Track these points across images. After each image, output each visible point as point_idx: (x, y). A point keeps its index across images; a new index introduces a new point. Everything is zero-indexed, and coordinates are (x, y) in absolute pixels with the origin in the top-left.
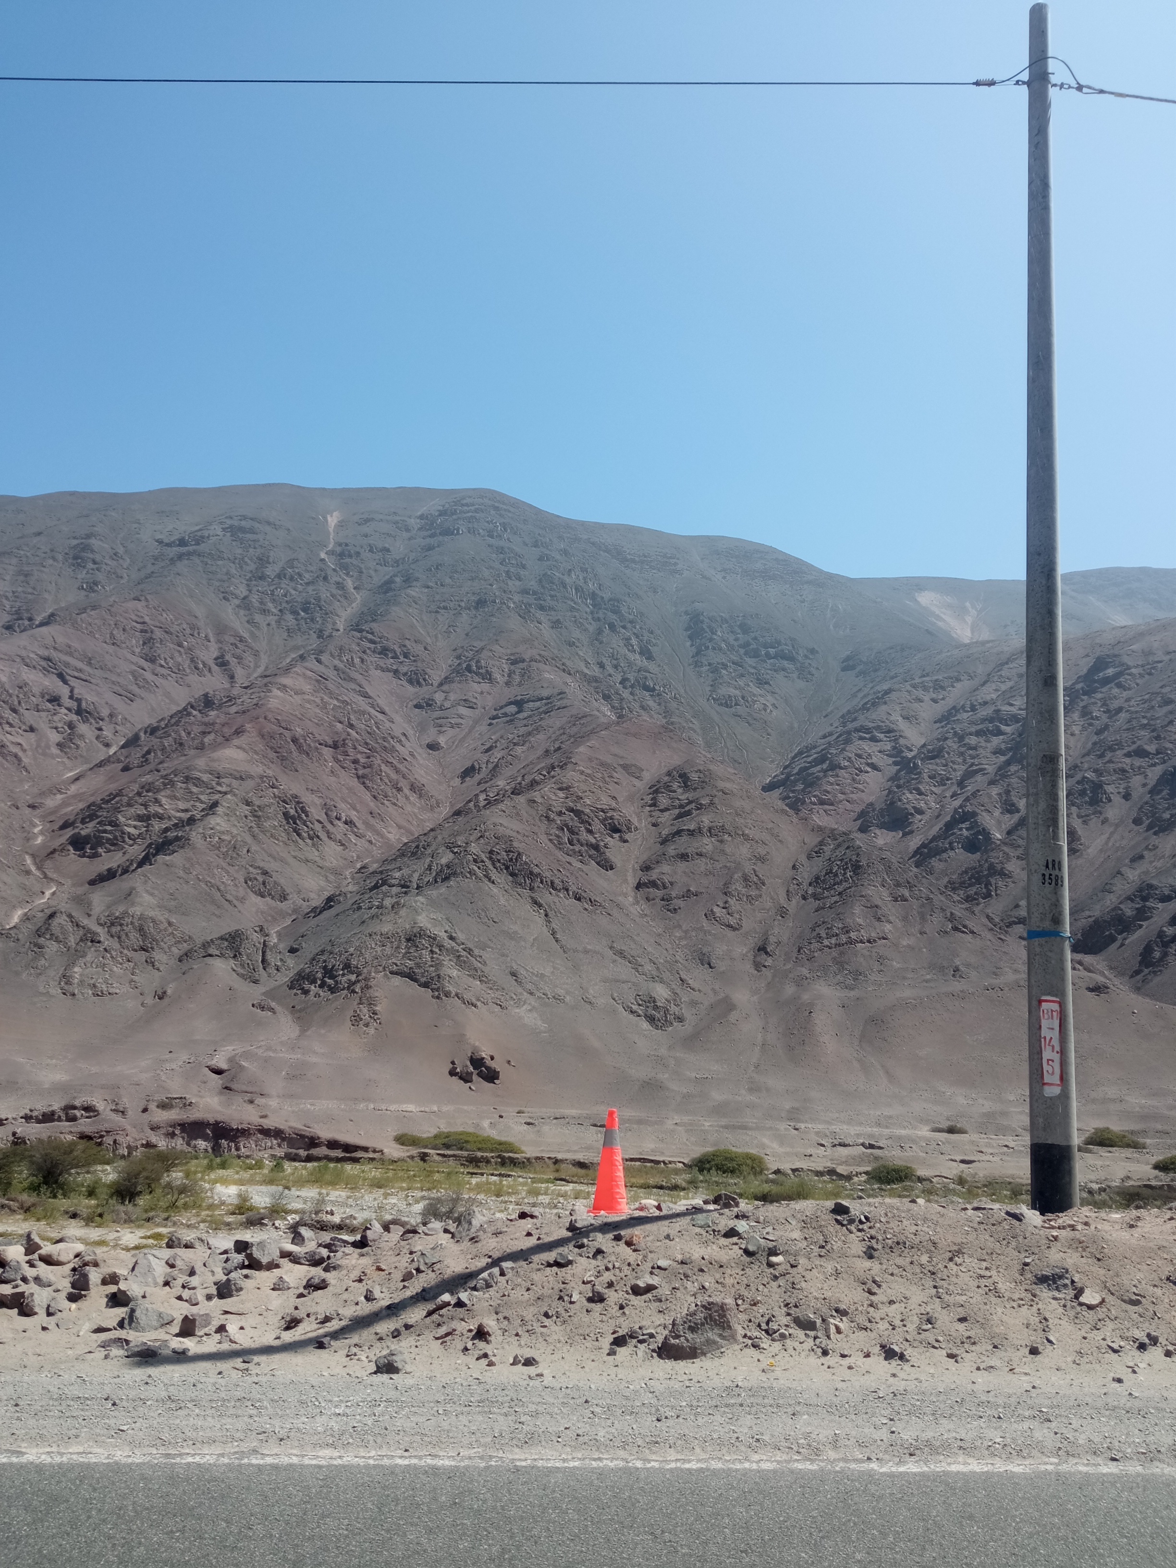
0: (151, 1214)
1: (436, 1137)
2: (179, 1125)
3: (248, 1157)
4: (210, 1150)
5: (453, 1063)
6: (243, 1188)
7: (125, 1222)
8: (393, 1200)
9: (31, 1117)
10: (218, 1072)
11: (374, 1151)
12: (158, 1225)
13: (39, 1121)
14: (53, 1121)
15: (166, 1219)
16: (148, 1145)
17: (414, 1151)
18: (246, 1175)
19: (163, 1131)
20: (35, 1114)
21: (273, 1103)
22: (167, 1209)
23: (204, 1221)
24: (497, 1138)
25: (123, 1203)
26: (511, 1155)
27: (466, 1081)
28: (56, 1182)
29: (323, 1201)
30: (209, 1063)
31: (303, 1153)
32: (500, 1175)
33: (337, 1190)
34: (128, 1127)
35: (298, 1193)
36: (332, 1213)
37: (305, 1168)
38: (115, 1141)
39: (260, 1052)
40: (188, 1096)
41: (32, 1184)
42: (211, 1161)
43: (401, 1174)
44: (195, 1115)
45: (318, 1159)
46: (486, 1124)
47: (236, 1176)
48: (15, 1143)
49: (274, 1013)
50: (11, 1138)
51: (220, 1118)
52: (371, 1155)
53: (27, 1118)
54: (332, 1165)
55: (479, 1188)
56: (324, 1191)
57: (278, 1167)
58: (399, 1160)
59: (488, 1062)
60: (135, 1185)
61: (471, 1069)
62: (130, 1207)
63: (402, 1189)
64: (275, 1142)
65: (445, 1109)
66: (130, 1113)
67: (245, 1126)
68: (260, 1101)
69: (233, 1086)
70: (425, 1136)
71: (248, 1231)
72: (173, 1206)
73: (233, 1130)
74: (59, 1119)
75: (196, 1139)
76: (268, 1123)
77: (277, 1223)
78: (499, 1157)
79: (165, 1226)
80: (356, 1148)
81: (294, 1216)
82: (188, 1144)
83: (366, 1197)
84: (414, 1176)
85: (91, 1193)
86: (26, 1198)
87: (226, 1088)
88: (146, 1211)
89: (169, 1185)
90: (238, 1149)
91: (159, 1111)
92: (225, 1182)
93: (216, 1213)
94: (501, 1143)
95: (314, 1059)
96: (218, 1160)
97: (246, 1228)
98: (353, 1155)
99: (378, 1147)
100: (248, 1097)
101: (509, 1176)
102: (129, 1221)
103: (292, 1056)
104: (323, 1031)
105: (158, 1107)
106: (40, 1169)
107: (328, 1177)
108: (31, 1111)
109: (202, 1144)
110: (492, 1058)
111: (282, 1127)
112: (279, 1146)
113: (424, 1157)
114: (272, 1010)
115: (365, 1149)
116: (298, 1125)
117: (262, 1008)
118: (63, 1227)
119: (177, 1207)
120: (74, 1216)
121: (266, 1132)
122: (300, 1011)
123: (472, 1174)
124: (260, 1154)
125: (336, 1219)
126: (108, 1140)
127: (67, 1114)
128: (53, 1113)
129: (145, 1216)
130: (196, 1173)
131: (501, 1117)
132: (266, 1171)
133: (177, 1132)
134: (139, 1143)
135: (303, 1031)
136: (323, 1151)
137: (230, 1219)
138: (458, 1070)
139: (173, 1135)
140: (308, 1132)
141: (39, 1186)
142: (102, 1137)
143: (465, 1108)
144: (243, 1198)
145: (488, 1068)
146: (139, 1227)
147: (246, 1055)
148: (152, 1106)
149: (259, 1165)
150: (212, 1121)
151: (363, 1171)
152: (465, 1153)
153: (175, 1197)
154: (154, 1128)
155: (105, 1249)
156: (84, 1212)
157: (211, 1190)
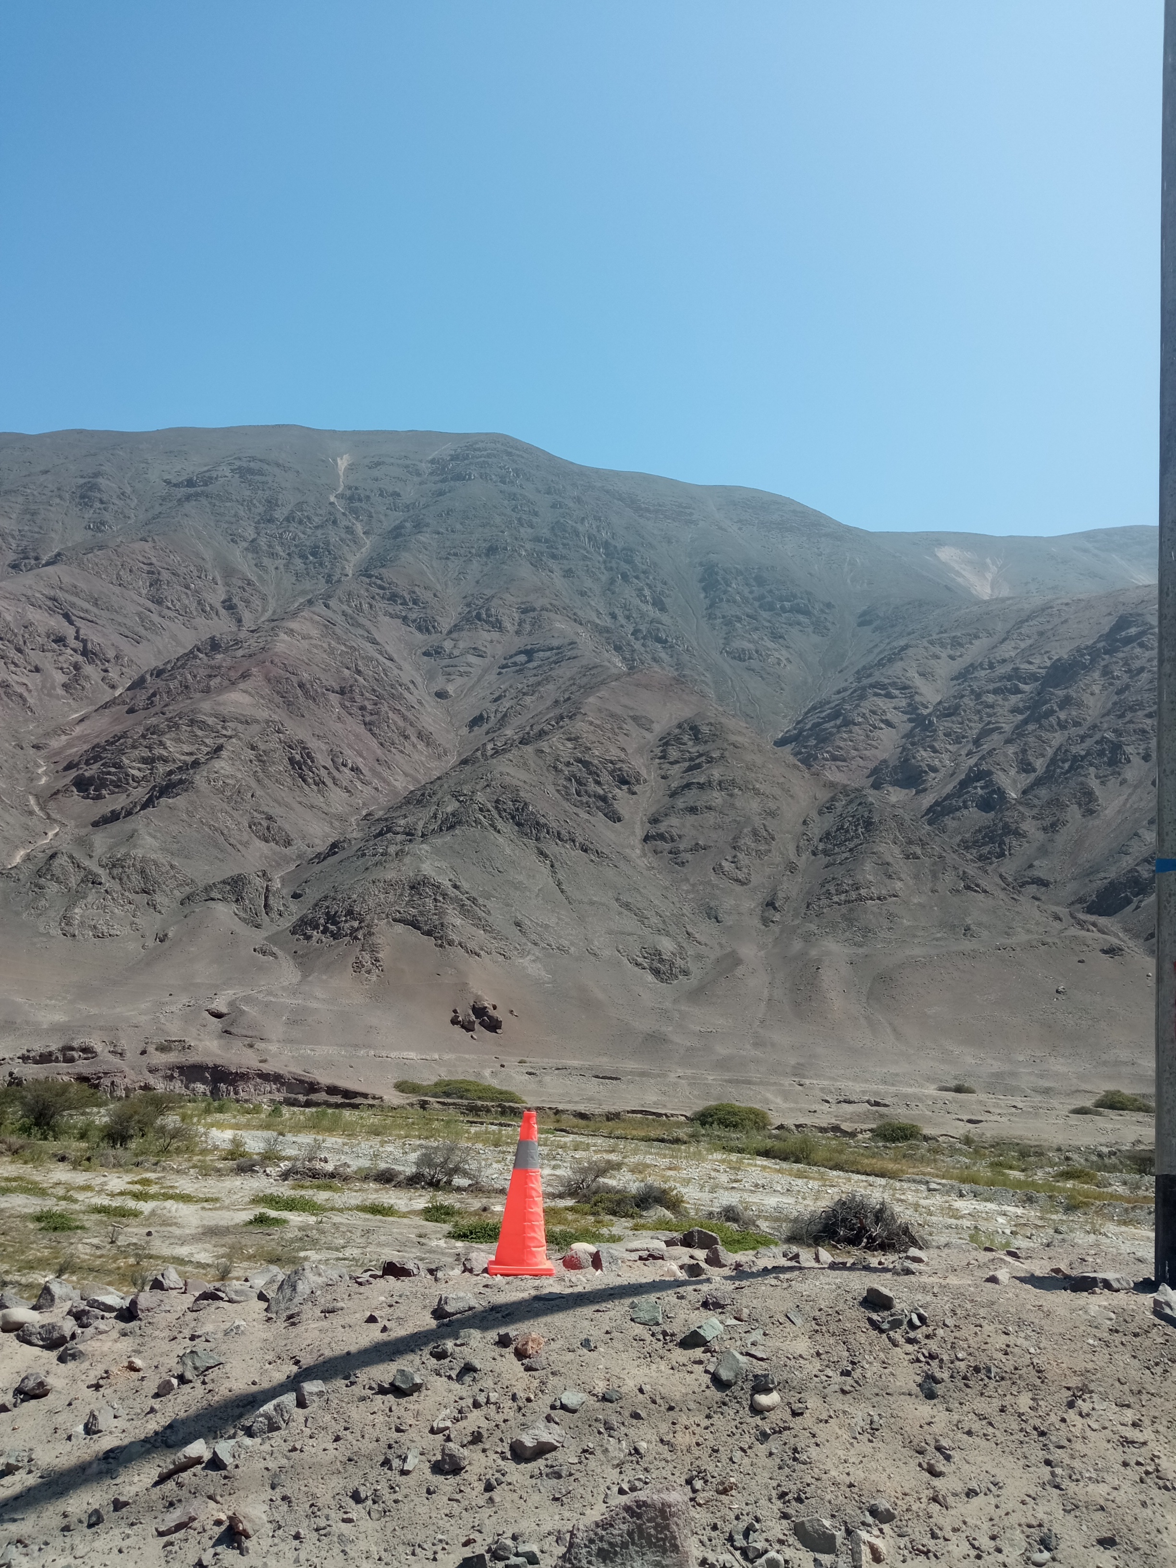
0: (140, 1159)
1: (436, 1085)
2: (178, 1068)
3: (246, 1101)
4: (208, 1093)
5: (455, 1011)
6: (239, 1132)
7: (114, 1166)
8: (389, 1148)
9: (28, 1058)
10: (218, 1015)
11: (374, 1098)
12: (147, 1170)
13: (36, 1062)
14: (50, 1061)
15: (156, 1164)
16: (146, 1088)
17: (414, 1099)
18: (243, 1119)
19: (162, 1073)
20: (32, 1054)
21: (273, 1048)
22: (158, 1154)
23: (194, 1167)
24: (498, 1087)
25: (113, 1147)
26: (511, 1104)
27: (468, 1030)
28: (48, 1124)
29: (319, 1147)
30: (209, 1007)
31: (302, 1098)
32: (501, 1125)
33: (333, 1136)
34: (126, 1069)
35: (294, 1139)
36: (326, 1161)
37: (304, 1113)
38: (113, 1083)
39: (260, 996)
40: (187, 1039)
41: (23, 1125)
42: (209, 1104)
43: (399, 1121)
44: (193, 1058)
45: (317, 1104)
46: (487, 1073)
47: (233, 1121)
48: (10, 1084)
49: (276, 958)
50: (8, 1078)
51: (219, 1062)
52: (371, 1102)
53: (25, 1058)
54: (330, 1111)
55: (477, 1137)
56: (320, 1137)
57: (276, 1112)
58: (399, 1107)
59: (491, 1012)
60: (127, 1128)
61: (473, 1018)
62: (120, 1151)
63: (400, 1137)
64: (274, 1087)
65: (446, 1057)
66: (128, 1055)
67: (244, 1070)
68: (259, 1045)
69: (232, 1031)
70: (425, 1083)
71: (239, 1178)
72: (165, 1151)
73: (232, 1073)
74: (57, 1060)
75: (194, 1082)
76: (266, 1068)
77: (268, 1170)
78: (499, 1106)
79: (154, 1171)
80: (356, 1094)
81: (287, 1163)
82: (187, 1087)
83: (363, 1145)
84: (413, 1124)
85: (83, 1136)
86: (15, 1140)
87: (226, 1032)
88: (136, 1155)
89: (162, 1130)
90: (236, 1093)
91: (158, 1053)
92: (220, 1126)
93: (208, 1158)
94: (501, 1093)
95: (314, 1005)
96: (216, 1104)
97: (237, 1174)
98: (352, 1101)
99: (378, 1094)
100: (248, 1041)
101: (509, 1125)
102: (118, 1165)
103: (294, 1002)
104: (324, 977)
105: (157, 1049)
106: (32, 1110)
107: (325, 1123)
108: (28, 1051)
109: (200, 1087)
110: (495, 1007)
111: (281, 1072)
112: (279, 1090)
113: (423, 1105)
114: (273, 954)
115: (365, 1096)
116: (299, 1071)
117: (264, 953)
118: (49, 1171)
119: (169, 1152)
120: (63, 1159)
121: (265, 1077)
122: (302, 956)
123: (472, 1122)
124: (259, 1098)
125: (330, 1167)
126: (106, 1082)
127: (64, 1055)
128: (50, 1054)
129: (135, 1160)
130: (191, 1116)
131: (503, 1066)
132: (263, 1116)
133: (176, 1075)
134: (137, 1085)
135: (305, 976)
136: (322, 1096)
137: (220, 1165)
138: (460, 1019)
139: (171, 1078)
140: (308, 1077)
141: (30, 1128)
142: (99, 1078)
143: (467, 1056)
144: (237, 1143)
145: (490, 1017)
146: (127, 1171)
147: (247, 999)
148: (151, 1049)
149: (257, 1110)
150: (211, 1065)
151: (362, 1118)
152: (465, 1102)
153: (168, 1141)
154: (152, 1071)
155: (89, 1194)
156: (72, 1155)
157: (206, 1134)
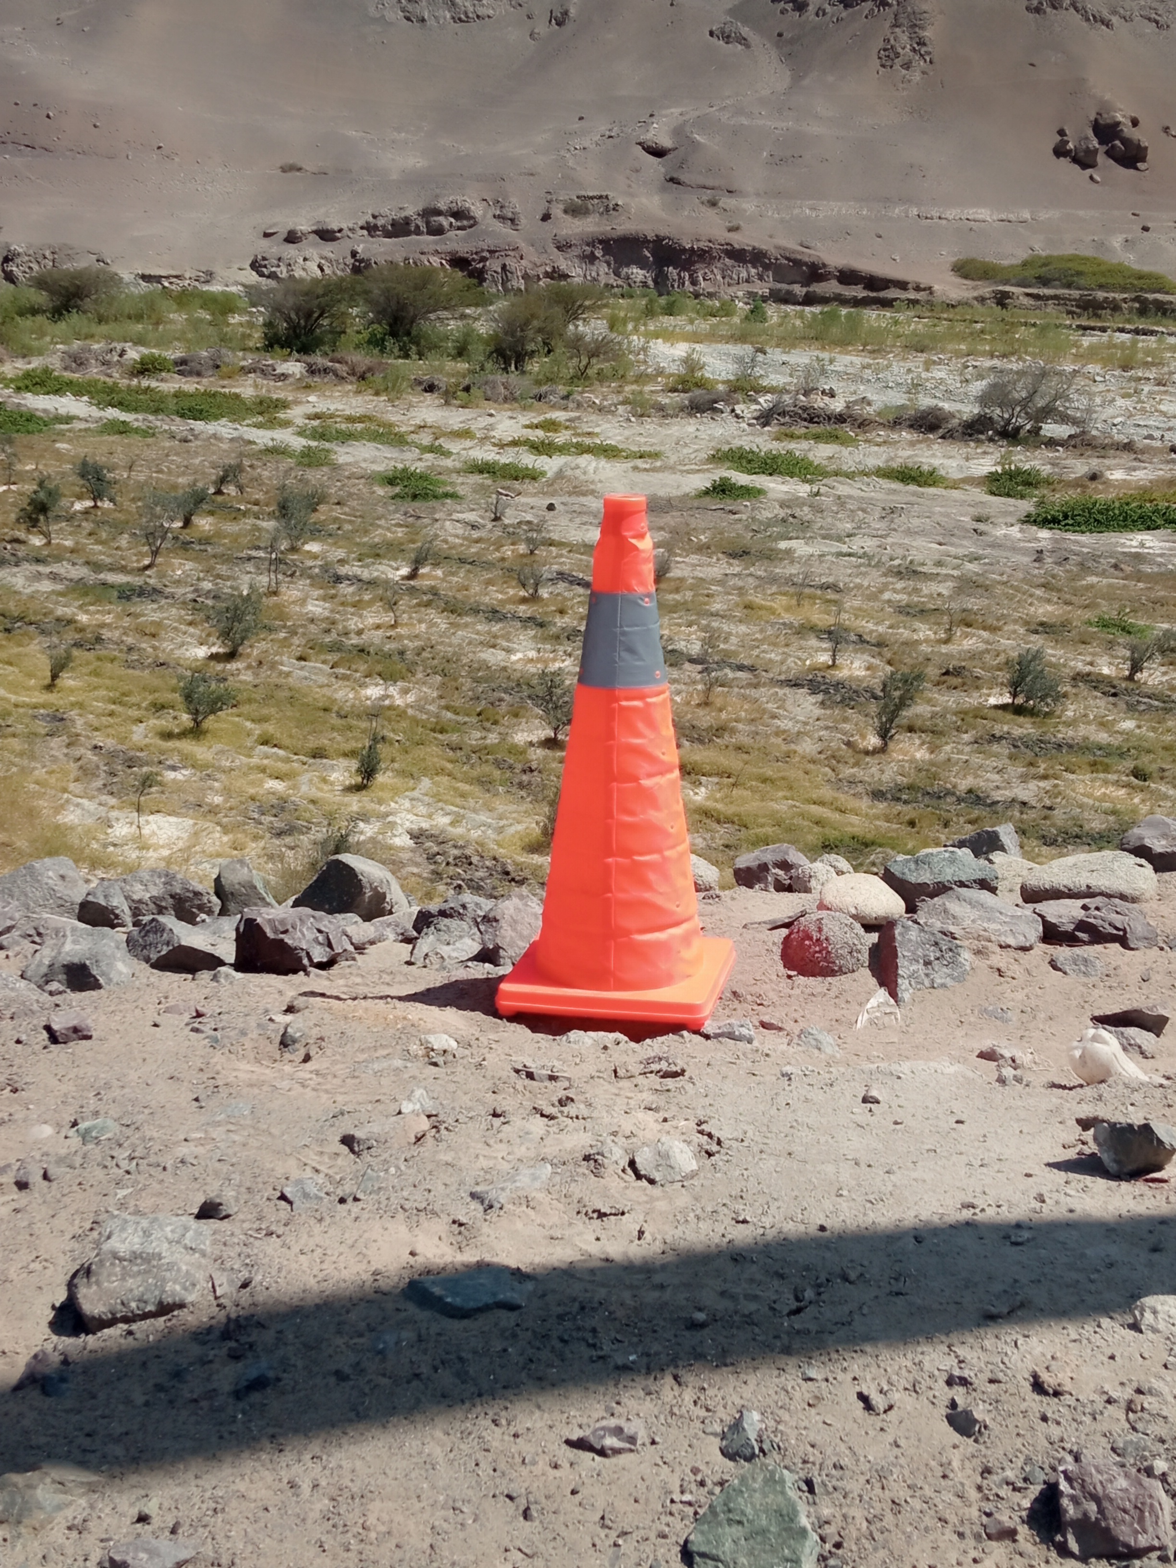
0: (544, 389)
1: (1025, 264)
2: (601, 242)
3: (710, 295)
4: (651, 283)
5: (1061, 133)
6: (698, 347)
7: (506, 400)
8: (939, 373)
9: (376, 227)
10: (658, 153)
11: (918, 289)
12: (554, 407)
13: (388, 235)
14: (408, 233)
15: (566, 397)
16: (556, 275)
17: (986, 289)
18: (704, 325)
19: (576, 251)
20: (380, 222)
21: (749, 206)
22: (573, 380)
23: (623, 403)
24: (1136, 267)
25: (506, 370)
26: (1159, 296)
27: (1084, 166)
28: (408, 334)
29: (823, 372)
30: (642, 138)
31: (799, 290)
32: (1137, 332)
33: (848, 353)
34: (522, 245)
35: (785, 358)
36: (832, 395)
37: (801, 316)
38: (504, 267)
39: (724, 117)
40: (611, 195)
41: (373, 335)
42: (651, 301)
43: (959, 327)
44: (624, 226)
45: (823, 300)
46: (1116, 242)
47: (689, 328)
48: (356, 270)
49: (748, 46)
50: (350, 261)
51: (663, 231)
52: (912, 295)
53: (371, 229)
54: (844, 311)
55: (1092, 354)
56: (825, 355)
57: (756, 313)
58: (960, 303)
59: (1128, 131)
60: (522, 341)
61: (1095, 143)
62: (513, 377)
63: (958, 354)
64: (753, 271)
65: (1043, 215)
66: (523, 221)
67: (703, 245)
68: (726, 202)
69: (683, 178)
70: (1006, 263)
71: (692, 421)
72: (581, 376)
73: (684, 250)
74: (418, 232)
75: (628, 266)
76: (739, 240)
77: (738, 409)
78: (1137, 299)
79: (565, 409)
80: (886, 283)
81: (769, 397)
82: (617, 274)
83: (895, 368)
84: (982, 331)
85: (461, 352)
86: (361, 359)
87: (672, 180)
88: (538, 383)
89: (578, 341)
90: (694, 282)
91: (568, 218)
92: (669, 336)
93: (647, 388)
94: (1141, 277)
95: (815, 129)
96: (663, 301)
97: (690, 415)
98: (882, 294)
99: (924, 282)
100: (707, 195)
101: (1152, 333)
102: (510, 398)
103: (784, 125)
104: (830, 79)
105: (566, 212)
106: (381, 313)
107: (835, 331)
108: (374, 217)
109: (638, 273)
110: (1135, 123)
111: (764, 247)
112: (761, 278)
113: (1002, 299)
114: (743, 41)
115: (902, 285)
116: (791, 244)
117: (727, 39)
118: (410, 406)
119: (587, 378)
120: (430, 388)
121: (738, 255)
122: (792, 42)
123: (1085, 328)
124: (731, 291)
125: (837, 405)
126: (494, 265)
127: (428, 223)
128: (407, 221)
129: (536, 391)
130: (625, 321)
131: (1146, 229)
132: (736, 320)
133: (598, 253)
134: (541, 271)
135: (797, 78)
136: (831, 287)
137: (664, 400)
138: (1071, 146)
139: (591, 259)
140: (808, 256)
141: (383, 340)
142: (484, 259)
143: (1081, 213)
144: (691, 364)
145: (1125, 141)
146: (524, 408)
147: (702, 123)
148: (557, 211)
149: (726, 310)
150: (651, 236)
151: (896, 322)
152: (1076, 294)
153: (584, 362)
154: (563, 247)
155: (468, 443)
156: (442, 381)
157: (645, 349)
